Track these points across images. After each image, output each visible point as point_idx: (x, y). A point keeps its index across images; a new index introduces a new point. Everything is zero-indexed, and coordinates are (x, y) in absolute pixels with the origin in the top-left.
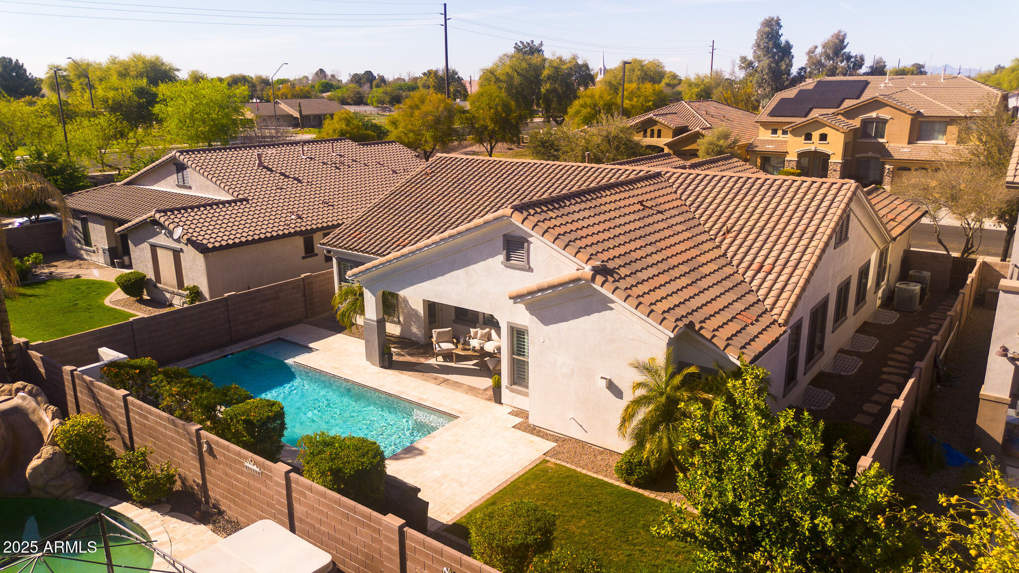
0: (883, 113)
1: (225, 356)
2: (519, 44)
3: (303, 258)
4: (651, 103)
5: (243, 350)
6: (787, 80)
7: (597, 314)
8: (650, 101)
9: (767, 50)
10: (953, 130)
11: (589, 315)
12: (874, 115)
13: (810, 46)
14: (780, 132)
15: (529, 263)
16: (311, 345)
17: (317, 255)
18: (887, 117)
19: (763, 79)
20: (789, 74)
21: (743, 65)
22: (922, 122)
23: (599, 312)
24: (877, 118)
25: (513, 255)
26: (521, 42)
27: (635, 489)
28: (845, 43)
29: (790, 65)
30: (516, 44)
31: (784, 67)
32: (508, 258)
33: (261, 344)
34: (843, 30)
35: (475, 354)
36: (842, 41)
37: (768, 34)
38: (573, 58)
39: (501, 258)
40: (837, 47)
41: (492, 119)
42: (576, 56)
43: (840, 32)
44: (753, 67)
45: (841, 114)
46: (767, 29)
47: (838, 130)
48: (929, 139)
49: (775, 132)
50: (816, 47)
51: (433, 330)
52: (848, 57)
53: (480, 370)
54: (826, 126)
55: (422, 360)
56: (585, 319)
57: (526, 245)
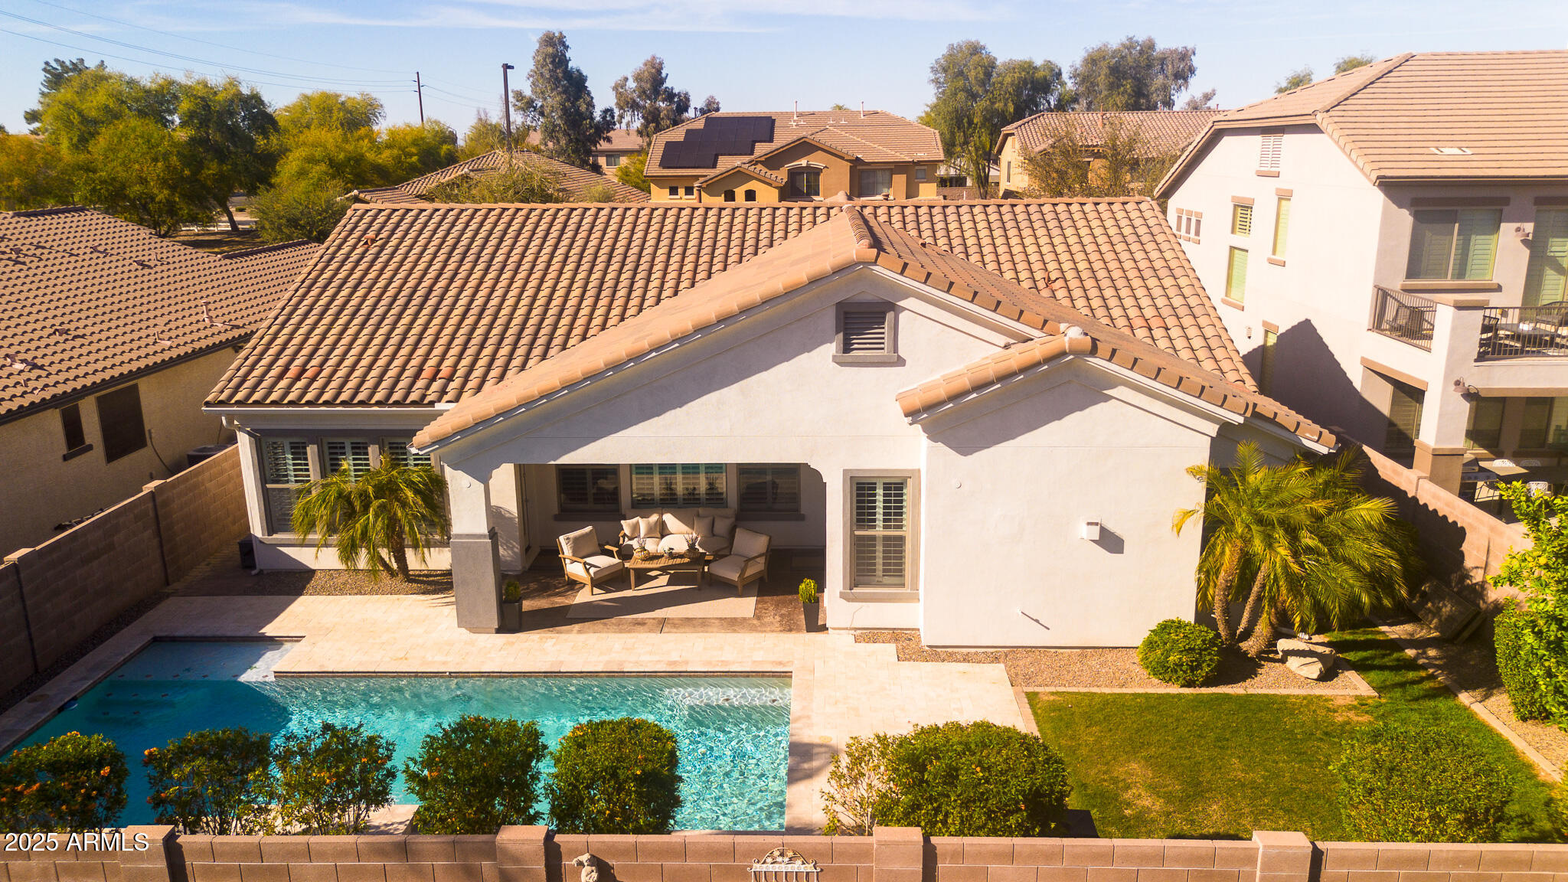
0: (815, 160)
1: (61, 709)
2: (55, 65)
3: (65, 458)
4: (415, 159)
5: (95, 684)
6: (591, 127)
7: (1078, 414)
8: (411, 155)
9: (555, 81)
10: (900, 180)
11: (1060, 419)
12: (803, 162)
13: (617, 77)
14: (682, 191)
15: (896, 350)
16: (269, 630)
17: (90, 448)
18: (821, 165)
19: (555, 126)
20: (592, 119)
21: (519, 104)
22: (862, 171)
23: (1081, 409)
24: (808, 167)
25: (856, 342)
26: (57, 60)
27: (1204, 690)
28: (664, 75)
29: (591, 105)
30: (47, 63)
31: (583, 108)
32: (847, 348)
33: (125, 661)
34: (658, 56)
35: (678, 561)
36: (659, 71)
37: (554, 56)
38: (230, 84)
39: (831, 349)
40: (654, 80)
41: (163, 183)
42: (235, 79)
43: (654, 58)
44: (535, 108)
45: (761, 162)
46: (550, 50)
47: (770, 185)
48: (873, 195)
49: (673, 191)
50: (626, 79)
51: (562, 538)
52: (670, 96)
53: (699, 589)
54: (753, 178)
55: (560, 601)
56: (1054, 426)
57: (890, 316)
